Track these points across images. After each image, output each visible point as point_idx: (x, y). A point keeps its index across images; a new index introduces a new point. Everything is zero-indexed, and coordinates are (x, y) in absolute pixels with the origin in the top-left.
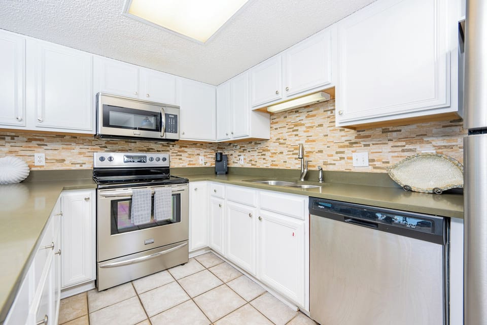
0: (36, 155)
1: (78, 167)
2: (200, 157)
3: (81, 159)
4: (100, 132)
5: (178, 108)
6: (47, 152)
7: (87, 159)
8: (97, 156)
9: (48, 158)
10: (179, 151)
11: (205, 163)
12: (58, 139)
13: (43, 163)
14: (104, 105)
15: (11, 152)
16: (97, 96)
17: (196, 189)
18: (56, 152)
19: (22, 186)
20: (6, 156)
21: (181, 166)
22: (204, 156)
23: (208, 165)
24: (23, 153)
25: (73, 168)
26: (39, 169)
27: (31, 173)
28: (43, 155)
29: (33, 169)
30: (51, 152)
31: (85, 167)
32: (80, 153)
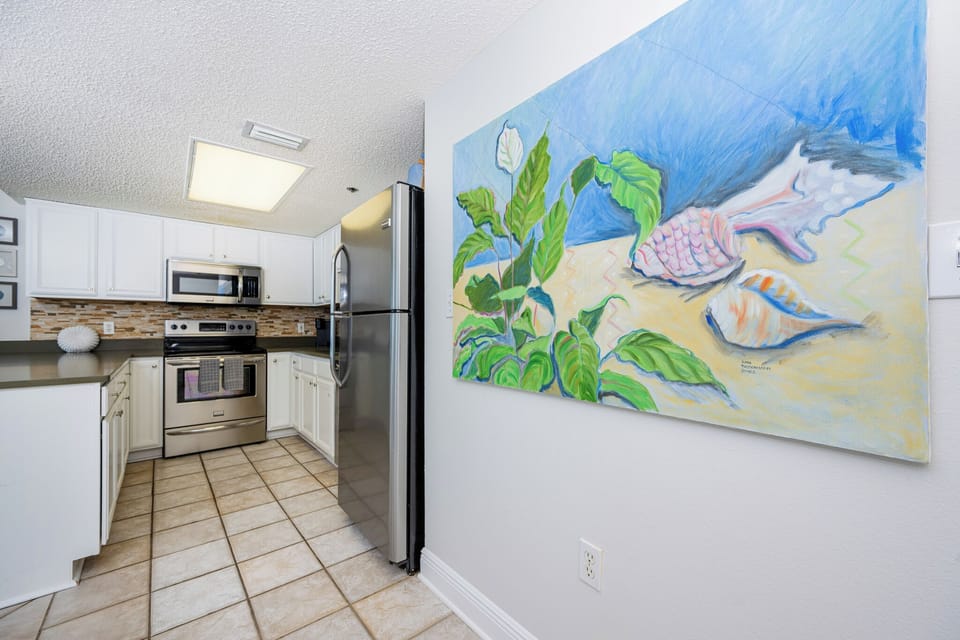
0: (105, 323)
1: (148, 336)
2: (299, 325)
3: (151, 327)
4: (170, 300)
5: (259, 269)
6: (116, 320)
7: (158, 327)
8: (168, 324)
9: (118, 326)
10: (270, 317)
11: (306, 332)
12: (127, 306)
13: (112, 332)
14: (174, 272)
15: (80, 321)
16: (167, 261)
17: (275, 361)
18: (125, 320)
19: (92, 355)
20: (76, 325)
21: (272, 335)
22: (305, 322)
23: (311, 334)
24: (92, 321)
25: (143, 337)
26: (107, 338)
27: (101, 341)
28: (112, 324)
29: (103, 338)
30: (119, 320)
31: (155, 336)
32: (151, 321)
